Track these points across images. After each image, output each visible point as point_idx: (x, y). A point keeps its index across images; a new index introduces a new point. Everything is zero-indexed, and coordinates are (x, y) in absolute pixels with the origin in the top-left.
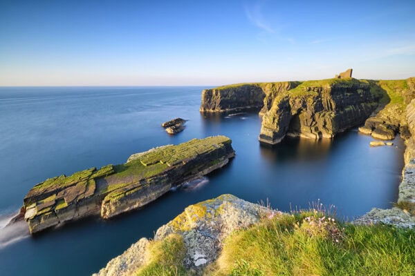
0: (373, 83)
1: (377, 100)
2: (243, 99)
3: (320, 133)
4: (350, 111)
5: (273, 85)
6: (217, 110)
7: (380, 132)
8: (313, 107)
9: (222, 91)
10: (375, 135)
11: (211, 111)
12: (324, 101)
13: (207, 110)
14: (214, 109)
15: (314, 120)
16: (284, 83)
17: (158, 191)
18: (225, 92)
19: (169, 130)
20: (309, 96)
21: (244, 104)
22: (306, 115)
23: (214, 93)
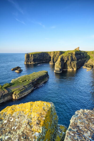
0: (85, 52)
1: (86, 58)
2: (42, 58)
3: (73, 69)
4: (80, 61)
5: (54, 52)
6: (32, 63)
7: (88, 67)
8: (70, 60)
9: (33, 55)
10: (87, 68)
11: (29, 63)
12: (73, 57)
13: (28, 63)
14: (31, 62)
15: (71, 64)
16: (58, 51)
17: (31, 89)
18: (35, 55)
19: (17, 71)
20: (69, 56)
21: (42, 60)
22: (69, 62)
23: (30, 55)
